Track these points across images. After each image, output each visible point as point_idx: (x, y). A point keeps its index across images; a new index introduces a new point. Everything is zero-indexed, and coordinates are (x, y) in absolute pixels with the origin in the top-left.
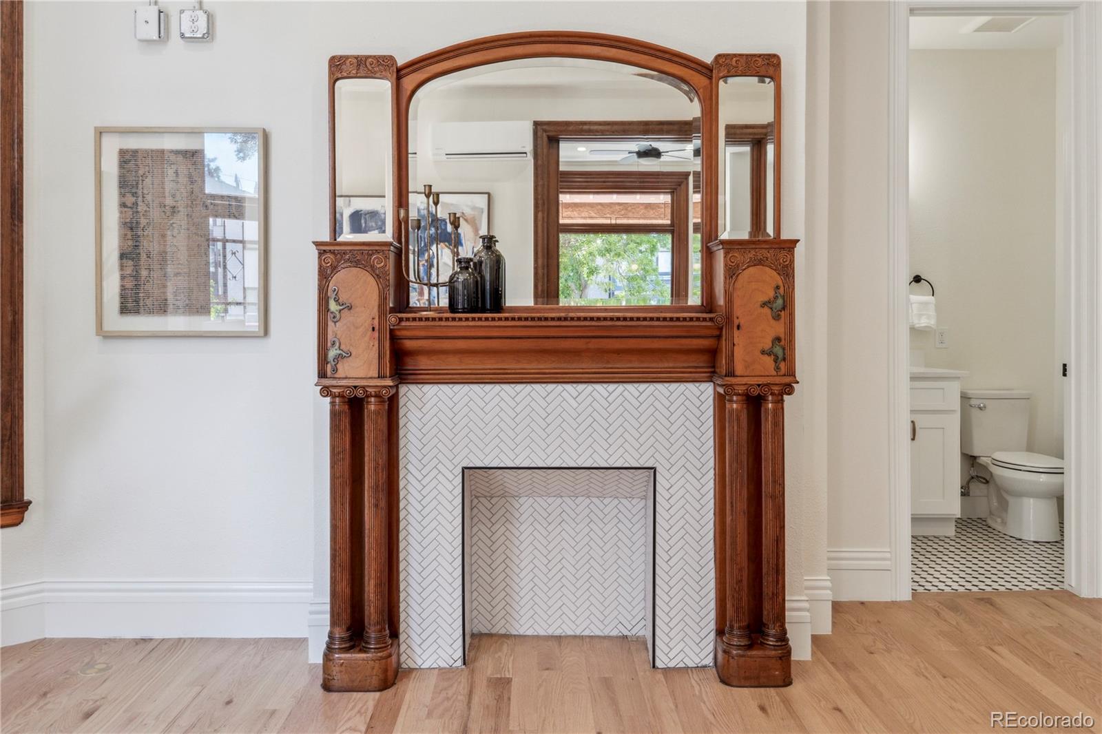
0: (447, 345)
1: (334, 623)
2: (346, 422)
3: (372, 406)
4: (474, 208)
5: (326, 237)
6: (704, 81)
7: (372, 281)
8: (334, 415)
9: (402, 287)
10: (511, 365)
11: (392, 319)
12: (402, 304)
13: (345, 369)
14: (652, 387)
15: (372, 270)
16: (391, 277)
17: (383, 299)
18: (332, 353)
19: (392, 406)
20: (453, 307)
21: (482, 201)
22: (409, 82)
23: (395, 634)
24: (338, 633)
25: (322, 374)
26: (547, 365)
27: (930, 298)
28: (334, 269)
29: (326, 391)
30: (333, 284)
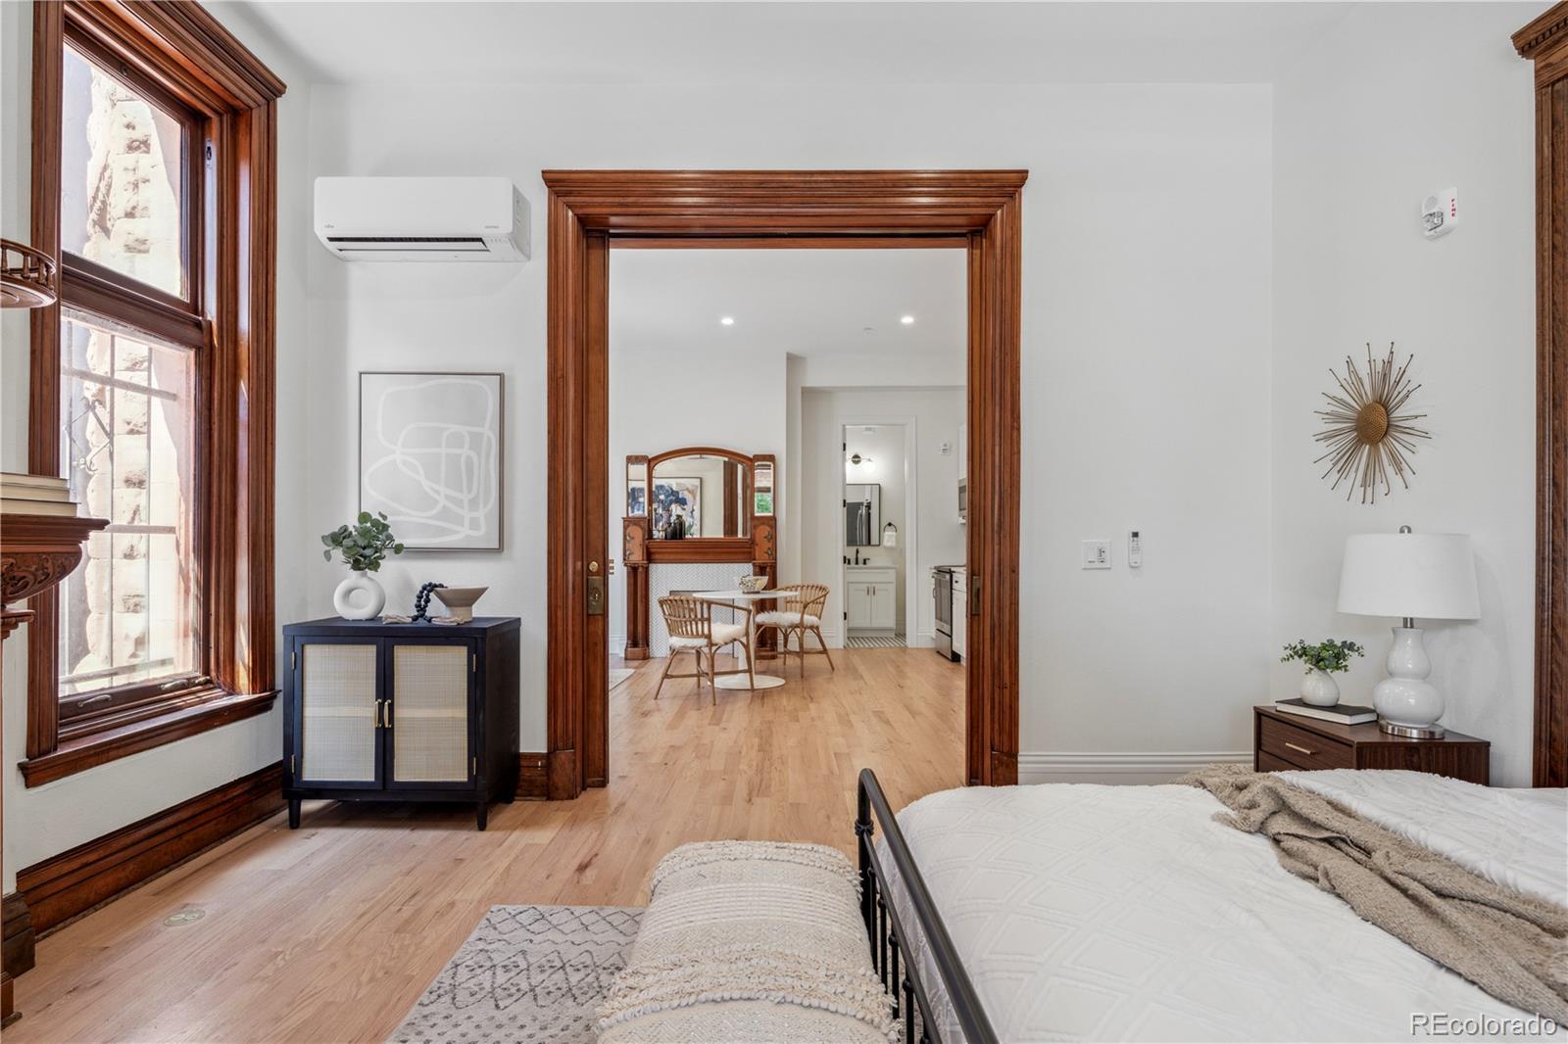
0: (664, 550)
1: (628, 639)
2: (632, 575)
3: (640, 570)
4: (693, 486)
5: (625, 516)
6: (749, 463)
7: (640, 530)
8: (628, 573)
9: (650, 532)
10: (685, 557)
11: (647, 542)
12: (650, 536)
13: (631, 558)
14: (732, 565)
15: (640, 526)
16: (647, 528)
17: (644, 536)
18: (628, 553)
19: (647, 571)
20: (666, 538)
21: (697, 482)
22: (652, 464)
23: (648, 645)
24: (630, 642)
25: (624, 559)
26: (697, 557)
27: (894, 533)
28: (628, 526)
29: (626, 565)
30: (628, 531)
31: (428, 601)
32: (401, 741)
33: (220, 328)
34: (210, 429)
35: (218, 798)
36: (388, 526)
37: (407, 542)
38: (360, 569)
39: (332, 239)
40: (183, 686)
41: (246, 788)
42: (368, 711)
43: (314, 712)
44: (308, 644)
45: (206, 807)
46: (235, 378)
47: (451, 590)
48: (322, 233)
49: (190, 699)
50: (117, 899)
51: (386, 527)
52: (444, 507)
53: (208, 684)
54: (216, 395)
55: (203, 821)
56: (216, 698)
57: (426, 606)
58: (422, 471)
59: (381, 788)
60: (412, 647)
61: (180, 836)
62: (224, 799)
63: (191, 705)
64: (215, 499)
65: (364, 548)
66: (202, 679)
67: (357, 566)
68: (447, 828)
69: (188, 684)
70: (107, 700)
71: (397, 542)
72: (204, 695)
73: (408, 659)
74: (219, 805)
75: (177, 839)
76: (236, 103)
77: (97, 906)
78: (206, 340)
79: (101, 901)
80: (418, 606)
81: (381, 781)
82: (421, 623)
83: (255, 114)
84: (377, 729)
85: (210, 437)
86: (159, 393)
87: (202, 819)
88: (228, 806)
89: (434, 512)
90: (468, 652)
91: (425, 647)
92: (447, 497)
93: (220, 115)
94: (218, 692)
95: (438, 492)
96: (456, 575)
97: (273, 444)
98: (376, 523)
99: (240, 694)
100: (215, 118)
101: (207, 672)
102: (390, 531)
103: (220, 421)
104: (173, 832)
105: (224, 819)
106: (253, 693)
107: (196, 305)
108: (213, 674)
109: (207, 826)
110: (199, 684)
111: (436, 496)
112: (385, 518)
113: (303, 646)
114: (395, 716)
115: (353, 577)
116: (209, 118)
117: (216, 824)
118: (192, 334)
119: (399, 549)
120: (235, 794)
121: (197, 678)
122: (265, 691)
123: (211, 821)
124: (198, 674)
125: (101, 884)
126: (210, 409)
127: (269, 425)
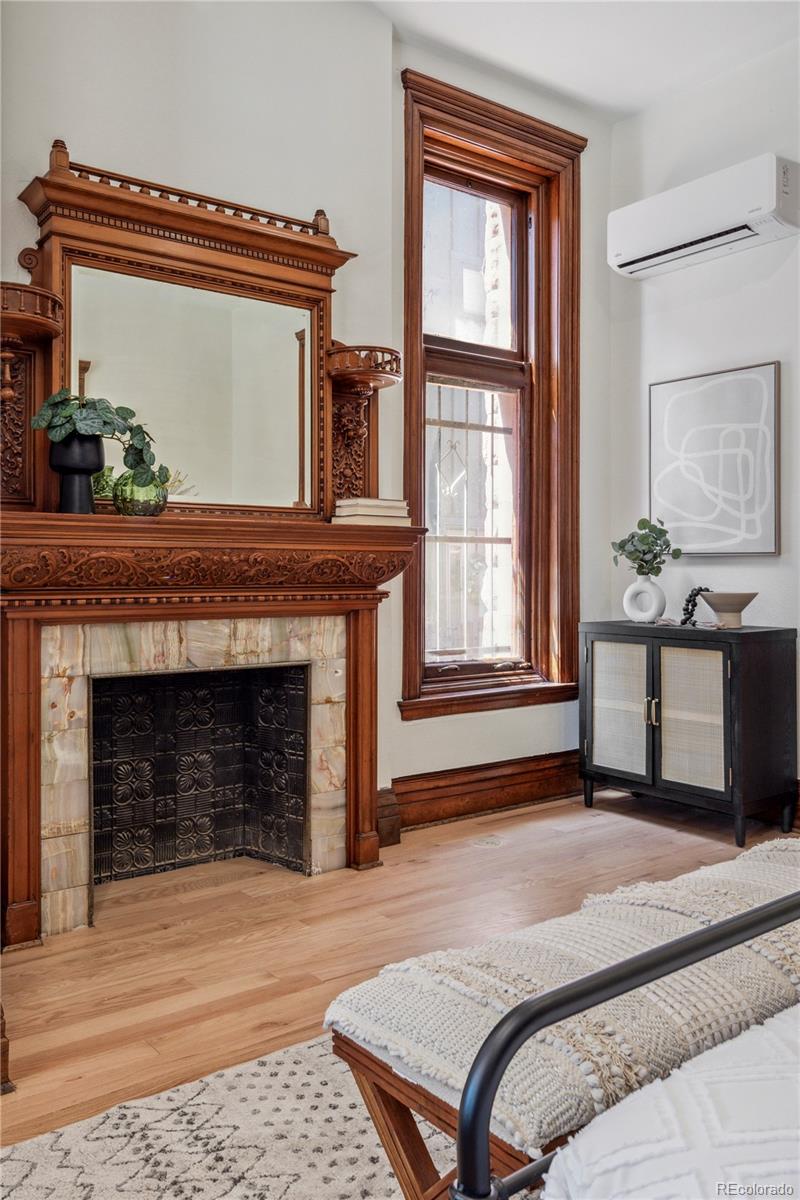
31: (695, 605)
32: (668, 740)
33: (538, 368)
34: (531, 454)
35: (532, 766)
36: (666, 532)
37: (685, 548)
38: (643, 574)
39: (621, 266)
40: (510, 668)
41: (556, 764)
42: (639, 708)
43: (601, 703)
44: (599, 640)
45: (523, 770)
46: (549, 406)
47: (717, 594)
48: (613, 262)
49: (514, 679)
50: (456, 820)
51: (663, 533)
52: (722, 509)
53: (530, 670)
54: (535, 425)
55: (520, 781)
56: (535, 682)
57: (693, 610)
58: (701, 474)
59: (650, 783)
60: (676, 649)
61: (502, 787)
62: (537, 768)
63: (514, 684)
64: (534, 514)
65: (645, 554)
66: (525, 664)
67: (641, 571)
68: (711, 837)
69: (514, 666)
70: (456, 669)
71: (674, 546)
72: (526, 677)
73: (674, 659)
74: (532, 771)
75: (499, 790)
76: (547, 173)
77: (445, 821)
78: (528, 381)
79: (446, 818)
80: (686, 610)
81: (651, 776)
82: (688, 626)
83: (562, 176)
84: (647, 724)
85: (531, 461)
86: (499, 430)
87: (520, 779)
88: (540, 774)
89: (714, 515)
90: (724, 657)
91: (686, 650)
92: (726, 500)
93: (537, 188)
94: (537, 677)
95: (716, 496)
96: (725, 580)
97: (578, 462)
98: (653, 529)
99: (553, 681)
100: (533, 192)
101: (529, 659)
102: (668, 536)
103: (538, 447)
104: (496, 783)
105: (537, 784)
106: (562, 682)
107: (522, 354)
108: (533, 661)
109: (522, 786)
110: (522, 668)
111: (714, 499)
112: (662, 523)
113: (592, 642)
114: (663, 715)
115: (640, 582)
116: (530, 194)
117: (531, 787)
118: (517, 377)
119: (677, 554)
120: (547, 766)
121: (521, 663)
122: (572, 681)
123: (526, 782)
124: (523, 660)
125: (449, 805)
126: (531, 437)
127: (575, 446)
